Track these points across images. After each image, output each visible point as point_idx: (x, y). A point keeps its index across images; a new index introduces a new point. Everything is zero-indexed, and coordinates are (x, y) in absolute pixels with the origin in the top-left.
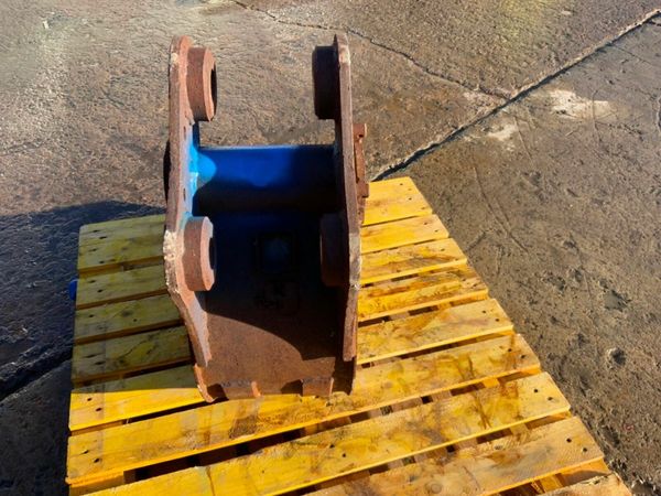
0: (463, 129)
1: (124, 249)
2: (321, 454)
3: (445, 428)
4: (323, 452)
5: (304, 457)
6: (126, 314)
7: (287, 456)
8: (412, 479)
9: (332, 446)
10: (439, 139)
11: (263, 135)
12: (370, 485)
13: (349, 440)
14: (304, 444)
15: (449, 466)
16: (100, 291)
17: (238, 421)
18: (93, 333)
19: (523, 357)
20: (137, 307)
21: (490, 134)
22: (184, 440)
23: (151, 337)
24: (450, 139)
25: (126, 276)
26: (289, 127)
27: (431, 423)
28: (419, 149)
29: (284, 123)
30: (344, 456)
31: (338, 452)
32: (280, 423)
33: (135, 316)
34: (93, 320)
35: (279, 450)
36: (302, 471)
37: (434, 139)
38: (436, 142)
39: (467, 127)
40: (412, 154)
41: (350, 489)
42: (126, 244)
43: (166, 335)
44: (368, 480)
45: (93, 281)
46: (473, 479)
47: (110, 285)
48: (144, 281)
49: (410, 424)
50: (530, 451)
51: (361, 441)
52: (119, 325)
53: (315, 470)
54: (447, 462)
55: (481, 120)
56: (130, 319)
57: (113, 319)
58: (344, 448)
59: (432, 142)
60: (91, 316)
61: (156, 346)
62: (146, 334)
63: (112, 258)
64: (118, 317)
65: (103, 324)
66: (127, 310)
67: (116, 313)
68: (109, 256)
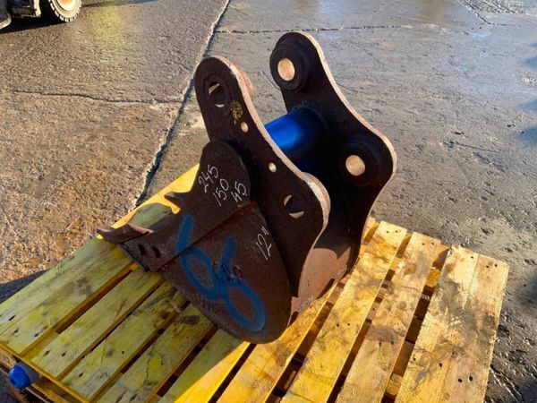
0: (172, 130)
1: (45, 314)
3: (374, 275)
4: (337, 332)
5: (332, 342)
6: (110, 354)
7: (323, 349)
8: (389, 309)
9: (338, 325)
10: (163, 141)
12: (377, 327)
13: (342, 316)
14: (323, 336)
15: (396, 291)
16: (64, 355)
17: (275, 354)
18: (99, 385)
20: (112, 343)
21: (193, 126)
22: (257, 391)
23: (150, 354)
24: (169, 138)
25: (73, 330)
26: (37, 177)
27: (365, 278)
28: (156, 153)
29: (28, 175)
30: (349, 325)
31: (345, 326)
32: (299, 336)
33: (119, 350)
34: (86, 377)
35: (315, 349)
36: (340, 349)
37: (159, 142)
38: (163, 144)
39: (173, 127)
40: (155, 158)
41: (370, 337)
42: (42, 309)
43: (160, 344)
44: (373, 326)
45: (47, 353)
46: (411, 288)
47: (67, 345)
48: (93, 324)
49: (358, 285)
50: (416, 259)
51: (347, 311)
52: (114, 365)
53: (345, 343)
54: (393, 289)
55: (178, 120)
56: (117, 354)
57: (101, 365)
58: (345, 321)
59: (160, 145)
60: (81, 375)
61: (162, 356)
62: (145, 355)
63: (42, 327)
64: (105, 360)
65: (99, 373)
66: (107, 351)
67: (100, 360)
68: (36, 327)
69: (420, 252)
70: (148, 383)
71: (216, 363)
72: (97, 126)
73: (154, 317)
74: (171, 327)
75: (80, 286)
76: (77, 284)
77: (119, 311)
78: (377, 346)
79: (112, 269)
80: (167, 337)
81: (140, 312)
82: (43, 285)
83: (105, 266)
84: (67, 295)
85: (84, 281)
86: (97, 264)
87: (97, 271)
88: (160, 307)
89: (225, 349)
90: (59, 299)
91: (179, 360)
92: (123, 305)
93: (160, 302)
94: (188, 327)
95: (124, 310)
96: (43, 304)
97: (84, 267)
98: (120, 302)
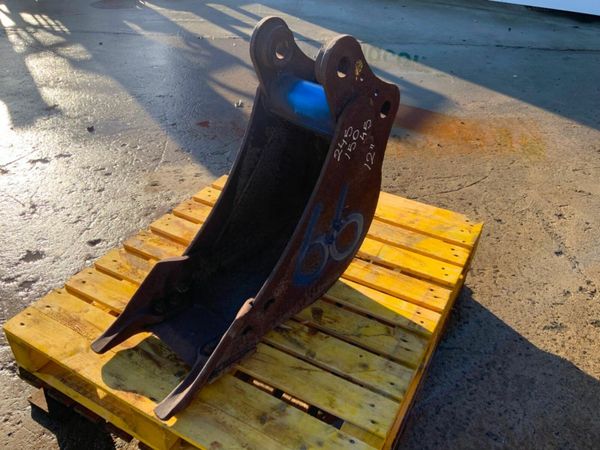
1: (320, 444)
6: (365, 366)
16: (373, 406)
18: (398, 367)
20: (351, 367)
23: (359, 336)
25: (341, 410)
33: (359, 360)
34: (393, 379)
45: (373, 422)
47: (360, 406)
48: (329, 389)
52: (376, 361)
56: (364, 360)
57: (378, 373)
60: (392, 384)
61: (359, 327)
62: (361, 341)
63: (339, 440)
64: (372, 367)
65: (388, 370)
66: (361, 369)
67: (372, 373)
68: (341, 445)
70: (388, 333)
71: (361, 294)
73: (316, 340)
74: (328, 326)
75: (271, 420)
76: (268, 423)
77: (309, 370)
79: (242, 392)
80: (338, 328)
81: (309, 352)
84: (288, 429)
85: (262, 418)
86: (233, 411)
90: (295, 436)
92: (301, 369)
94: (325, 314)
95: (307, 366)
97: (237, 423)
98: (298, 372)
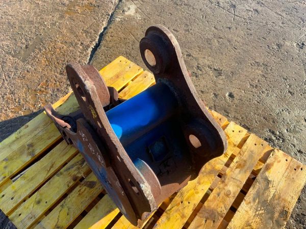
0: (112, 15)
1: (5, 167)
2: (180, 208)
3: (215, 166)
4: (180, 207)
5: (175, 214)
6: (39, 202)
7: (168, 219)
8: (219, 195)
9: (182, 202)
10: (105, 24)
11: (13, 56)
12: (207, 208)
13: (186, 195)
14: (171, 209)
15: (227, 181)
16: (12, 199)
18: (29, 223)
19: (220, 120)
20: (41, 195)
21: (126, 13)
23: (62, 206)
24: (110, 22)
25: (19, 182)
26: (24, 46)
28: (99, 33)
29: (19, 44)
30: (189, 203)
31: (186, 203)
33: (44, 201)
34: (23, 216)
35: (163, 218)
36: (179, 221)
37: (103, 24)
38: (105, 26)
39: (113, 13)
40: (98, 37)
41: (201, 215)
42: (4, 164)
43: (69, 200)
44: (205, 207)
45: (3, 196)
46: (237, 180)
47: (15, 192)
48: (32, 179)
50: (247, 156)
51: (190, 192)
52: (40, 210)
53: (183, 216)
54: (225, 179)
55: (117, 7)
56: (43, 203)
57: (32, 209)
58: (187, 200)
59: (103, 27)
60: (20, 215)
61: (69, 209)
62: (58, 207)
63: (2, 176)
64: (36, 206)
65: (30, 215)
66: (37, 200)
67: (32, 205)
69: (252, 152)
70: (57, 227)
71: (100, 219)
72: (65, 9)
73: (69, 179)
74: (78, 188)
75: (28, 149)
76: (27, 147)
77: (49, 171)
78: (204, 222)
79: (49, 138)
80: (73, 196)
81: (61, 174)
82: (7, 145)
83: (46, 135)
84: (20, 155)
85: (31, 145)
86: (40, 134)
87: (40, 139)
88: (74, 172)
89: (107, 209)
90: (15, 157)
91: (78, 213)
92: (52, 167)
93: (75, 168)
94: (88, 189)
95: (52, 171)
96: (6, 160)
97: (33, 135)
98: (50, 165)
